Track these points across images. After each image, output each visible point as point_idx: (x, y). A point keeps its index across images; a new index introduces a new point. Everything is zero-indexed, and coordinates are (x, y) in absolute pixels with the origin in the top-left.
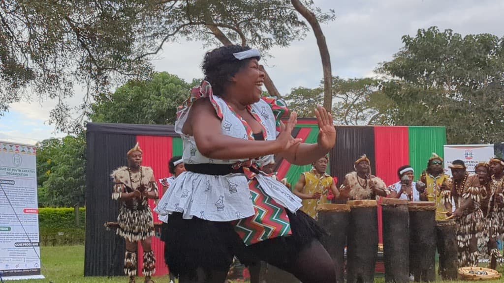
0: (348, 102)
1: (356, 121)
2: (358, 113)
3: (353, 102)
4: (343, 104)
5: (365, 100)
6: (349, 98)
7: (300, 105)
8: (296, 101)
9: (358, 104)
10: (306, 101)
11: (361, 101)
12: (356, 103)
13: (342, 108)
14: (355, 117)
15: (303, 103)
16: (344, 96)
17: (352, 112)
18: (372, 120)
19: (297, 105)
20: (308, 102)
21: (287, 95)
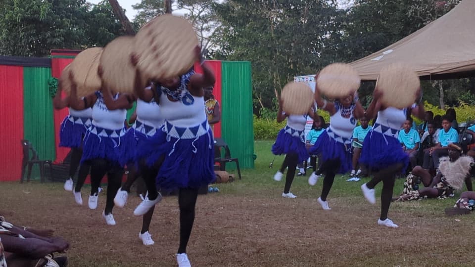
0: (194, 13)
1: (201, 31)
2: (203, 24)
3: (199, 15)
4: (189, 15)
5: (210, 12)
6: (195, 10)
7: (149, 14)
8: (146, 11)
9: (203, 16)
10: (155, 10)
11: (206, 13)
12: (201, 15)
13: (188, 19)
14: (200, 29)
15: (153, 13)
16: (191, 7)
17: (197, 23)
18: (216, 31)
19: (147, 14)
20: (157, 11)
21: (137, 4)
